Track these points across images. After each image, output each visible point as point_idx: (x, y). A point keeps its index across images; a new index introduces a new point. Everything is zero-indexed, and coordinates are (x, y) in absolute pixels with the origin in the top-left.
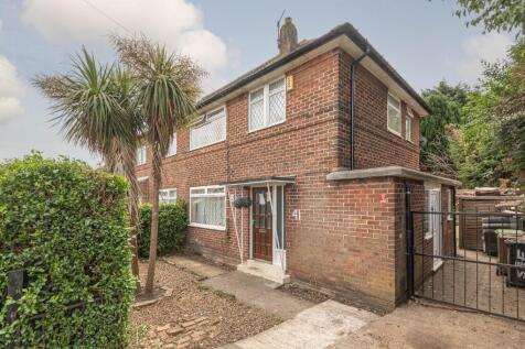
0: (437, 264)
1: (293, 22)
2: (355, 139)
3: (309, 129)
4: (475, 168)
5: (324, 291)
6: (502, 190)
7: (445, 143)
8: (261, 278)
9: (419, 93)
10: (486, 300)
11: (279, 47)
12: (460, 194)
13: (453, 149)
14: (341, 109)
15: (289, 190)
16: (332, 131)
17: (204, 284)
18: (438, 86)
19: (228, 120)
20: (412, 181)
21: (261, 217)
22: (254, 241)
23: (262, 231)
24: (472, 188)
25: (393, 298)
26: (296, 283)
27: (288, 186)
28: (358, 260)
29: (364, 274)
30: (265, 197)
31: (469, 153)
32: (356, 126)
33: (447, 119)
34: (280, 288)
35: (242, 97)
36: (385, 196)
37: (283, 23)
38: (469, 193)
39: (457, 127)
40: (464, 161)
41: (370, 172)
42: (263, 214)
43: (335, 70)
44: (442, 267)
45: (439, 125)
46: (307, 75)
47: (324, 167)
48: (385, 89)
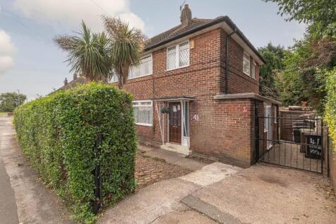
0: (269, 146)
1: (189, 7)
2: (228, 78)
3: (203, 71)
4: (288, 95)
5: (212, 158)
6: (304, 107)
7: (272, 80)
8: (176, 152)
9: (257, 49)
10: (295, 164)
11: (181, 21)
12: (281, 109)
13: (276, 84)
14: (221, 60)
15: (192, 104)
16: (216, 73)
17: (145, 154)
18: (267, 46)
19: (153, 63)
20: (258, 100)
21: (174, 119)
22: (170, 132)
23: (175, 126)
24: (286, 106)
25: (249, 161)
26: (195, 155)
27: (191, 101)
28: (231, 141)
29: (234, 149)
30: (177, 107)
31: (286, 86)
32: (228, 70)
33: (273, 66)
34: (187, 157)
35: (163, 50)
36: (246, 108)
37: (183, 7)
38: (286, 109)
39: (279, 72)
40: (283, 91)
41: (238, 95)
42: (175, 117)
43: (218, 40)
44: (271, 148)
45: (269, 70)
46: (202, 41)
47: (212, 92)
48: (242, 50)
